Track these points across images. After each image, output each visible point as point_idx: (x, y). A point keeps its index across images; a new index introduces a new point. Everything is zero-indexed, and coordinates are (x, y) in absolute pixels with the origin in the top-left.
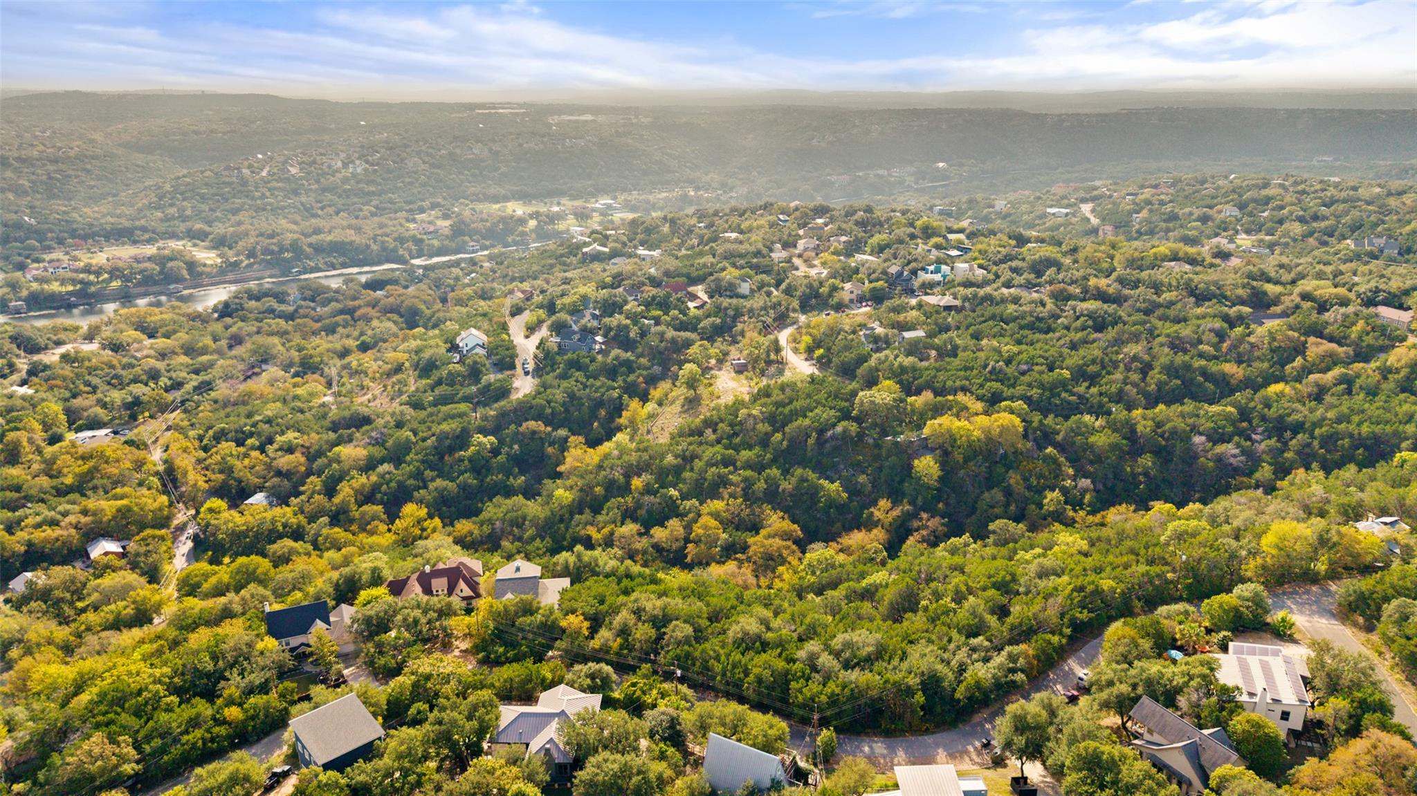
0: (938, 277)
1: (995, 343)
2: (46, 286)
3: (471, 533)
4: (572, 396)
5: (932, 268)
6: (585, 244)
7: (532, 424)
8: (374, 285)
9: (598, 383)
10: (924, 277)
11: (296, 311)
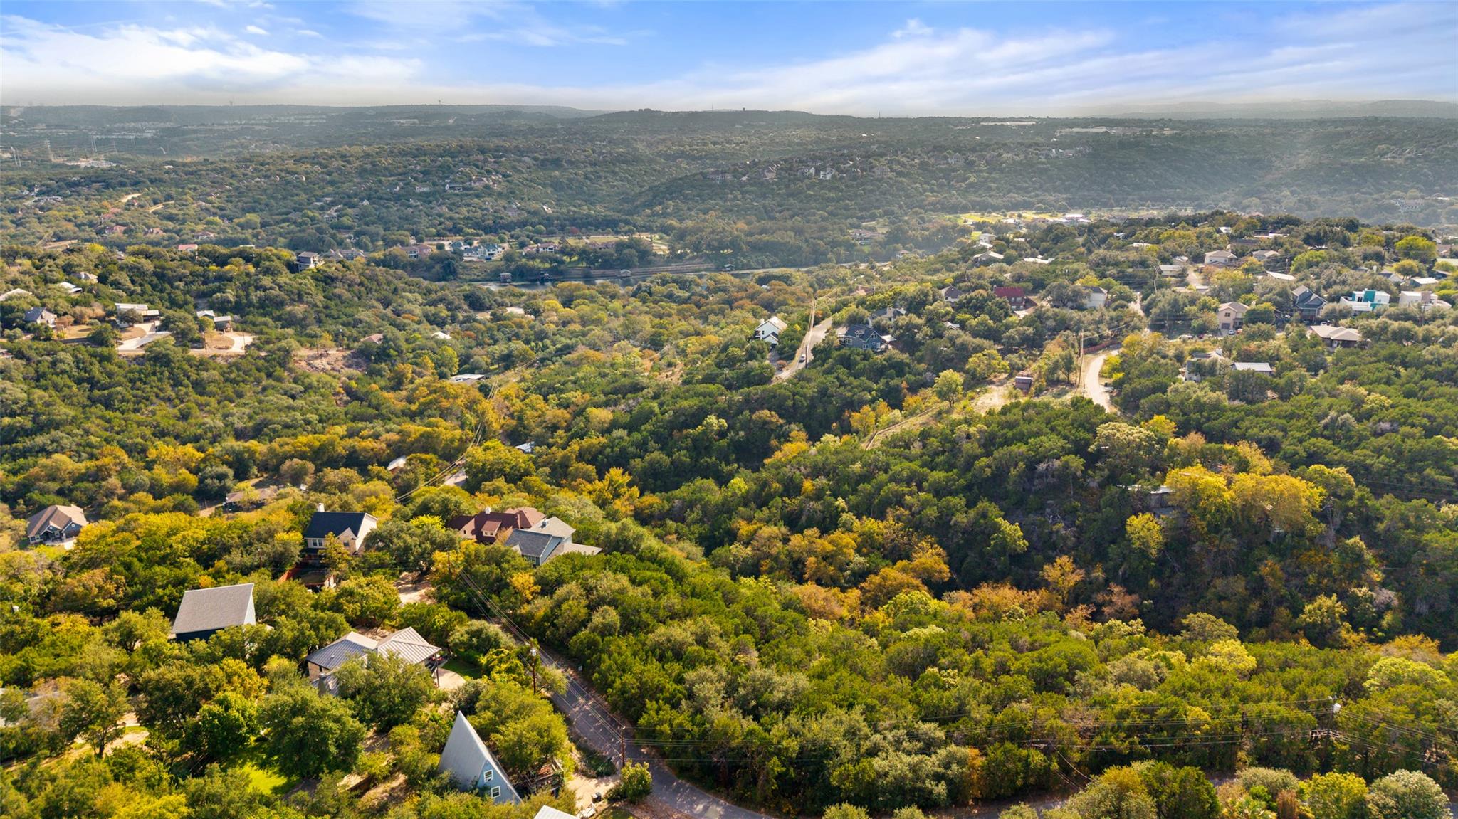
0: (1366, 306)
1: (1362, 391)
2: (531, 263)
3: (651, 506)
4: (823, 392)
5: (1361, 294)
6: (983, 249)
7: (765, 413)
8: (762, 281)
9: (856, 383)
10: (1345, 303)
11: (689, 298)
